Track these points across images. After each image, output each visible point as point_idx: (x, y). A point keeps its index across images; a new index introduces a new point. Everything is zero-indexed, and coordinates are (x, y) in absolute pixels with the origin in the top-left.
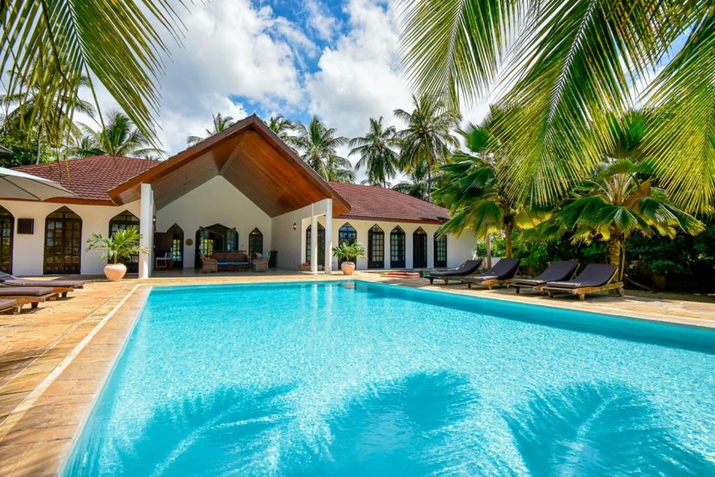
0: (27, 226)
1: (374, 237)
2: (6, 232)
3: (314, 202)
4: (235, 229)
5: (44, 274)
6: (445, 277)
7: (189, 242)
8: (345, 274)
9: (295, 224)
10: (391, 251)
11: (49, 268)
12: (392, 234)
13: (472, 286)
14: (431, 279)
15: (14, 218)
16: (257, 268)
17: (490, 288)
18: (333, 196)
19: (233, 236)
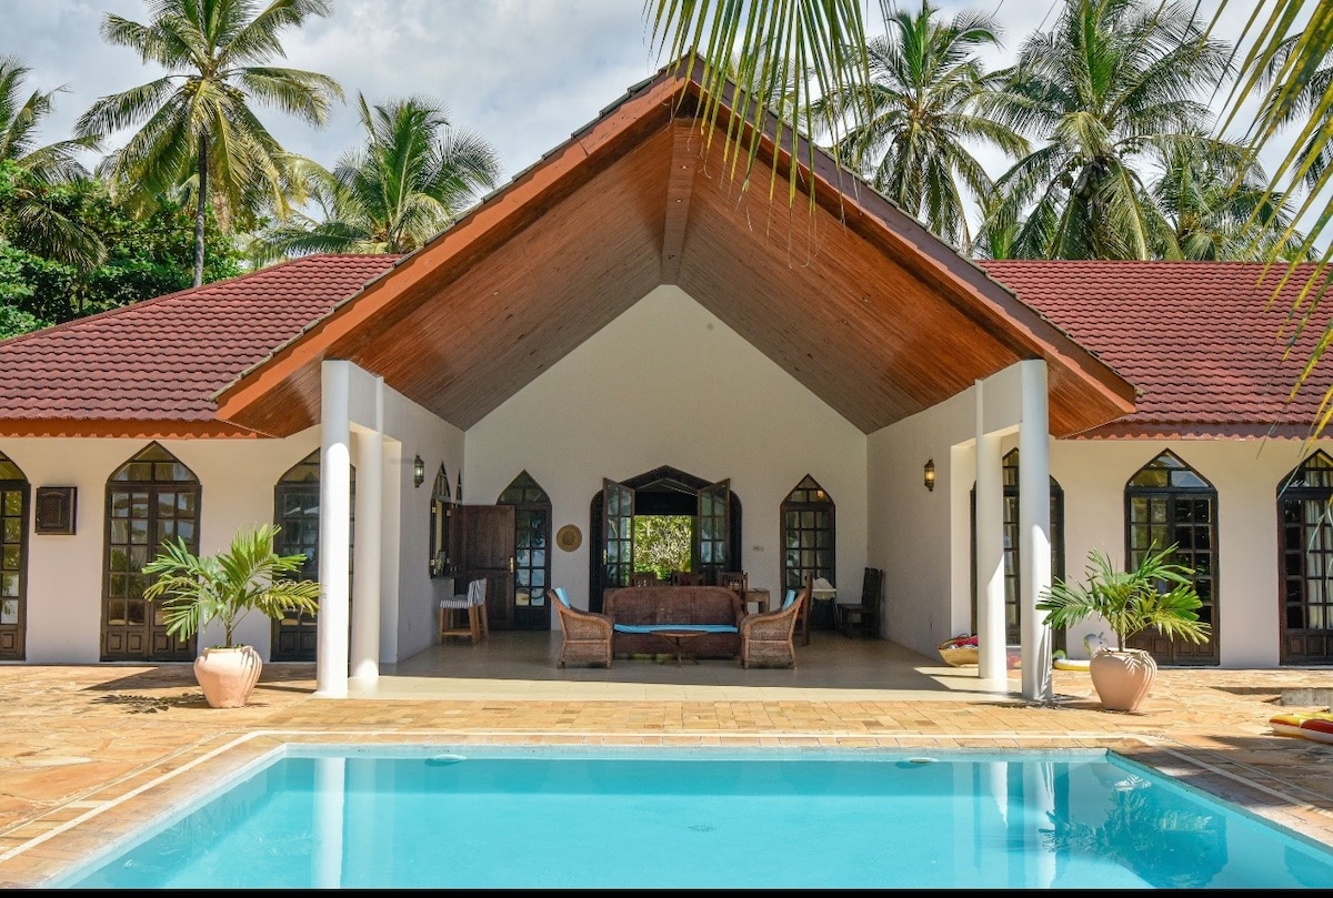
0: (58, 509)
2: (12, 529)
3: (983, 374)
4: (727, 482)
5: (103, 659)
7: (570, 539)
9: (930, 465)
11: (114, 642)
15: (28, 486)
19: (719, 510)
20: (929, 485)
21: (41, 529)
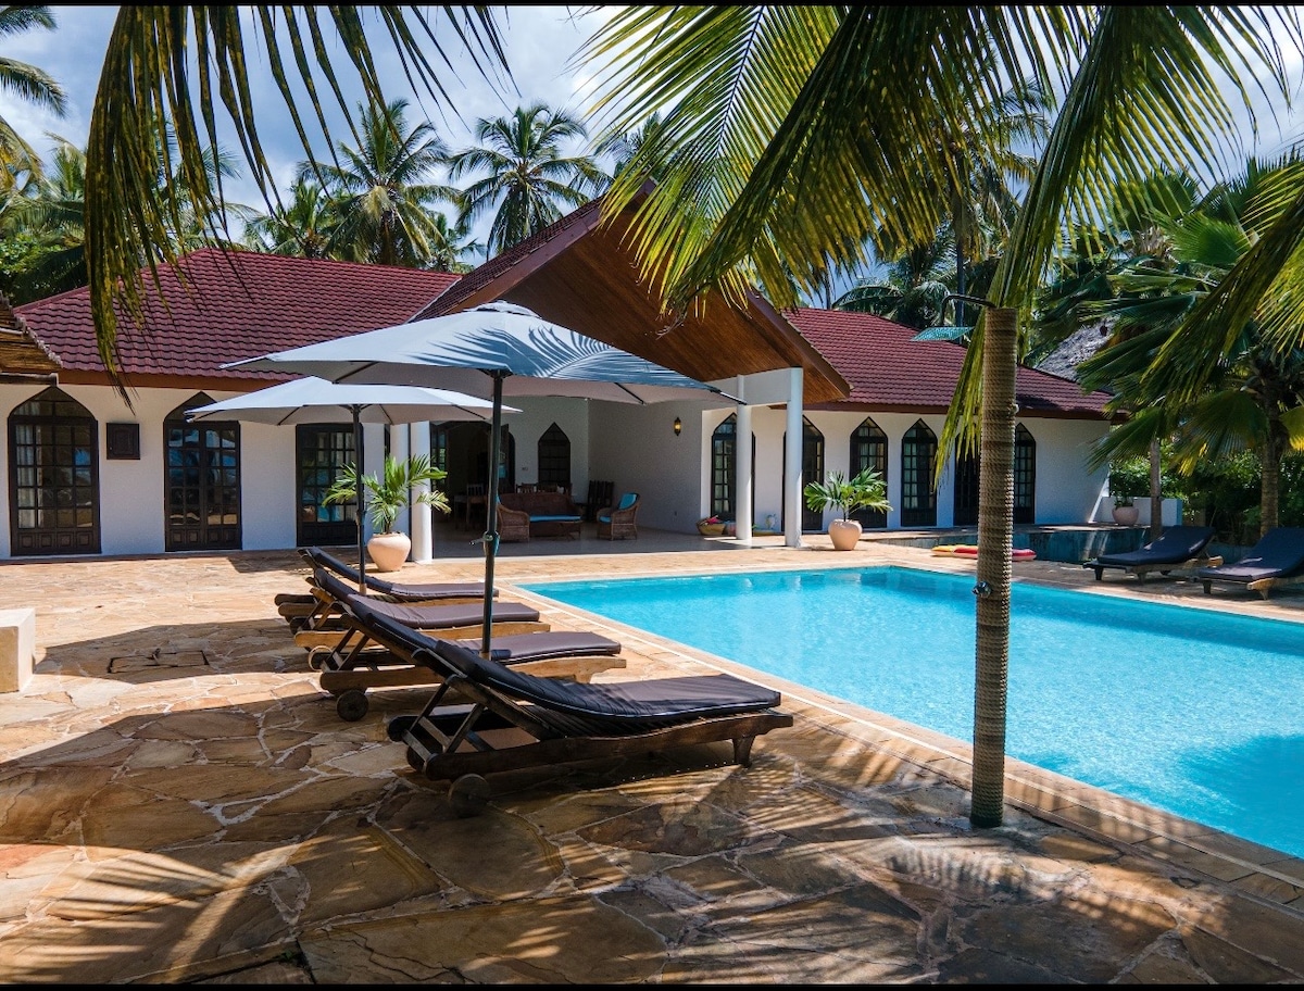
1: (864, 450)
2: (83, 455)
3: (746, 372)
5: (167, 550)
6: (1140, 568)
8: (839, 548)
9: (678, 421)
10: (903, 482)
11: (177, 536)
12: (906, 440)
13: (1215, 588)
14: (1099, 571)
15: (96, 424)
16: (615, 531)
17: (1264, 594)
18: (806, 360)
20: (677, 432)
21: (111, 455)
